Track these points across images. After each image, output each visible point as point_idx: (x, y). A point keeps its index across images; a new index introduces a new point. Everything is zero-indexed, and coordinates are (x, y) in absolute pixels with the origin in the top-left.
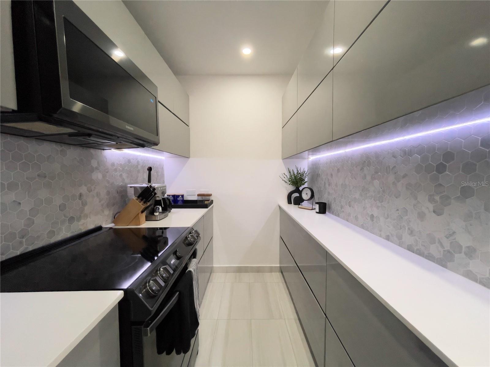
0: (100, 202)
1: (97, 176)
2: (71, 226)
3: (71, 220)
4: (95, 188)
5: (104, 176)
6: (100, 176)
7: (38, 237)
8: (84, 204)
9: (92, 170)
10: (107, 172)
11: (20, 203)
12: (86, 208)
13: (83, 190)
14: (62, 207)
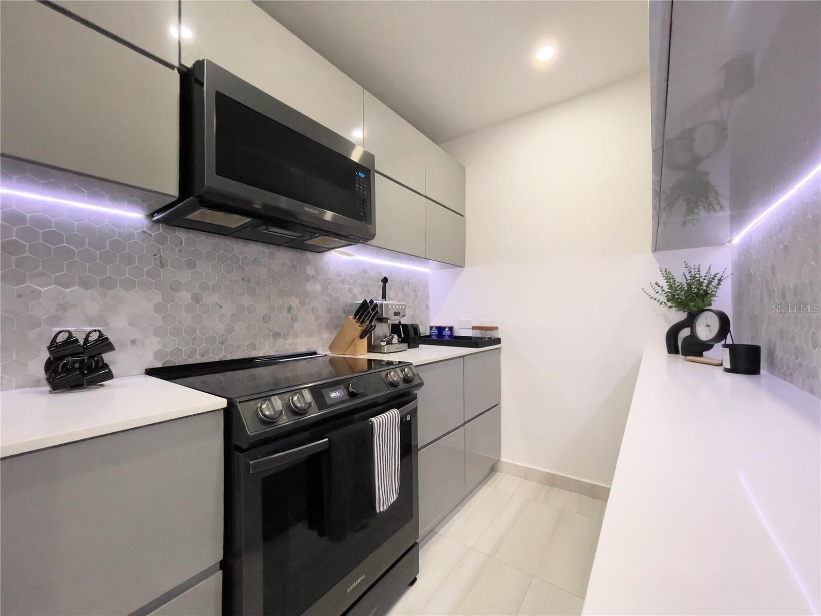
0: (316, 320)
1: (314, 287)
2: (275, 343)
3: (276, 335)
4: (310, 301)
5: (325, 288)
6: (318, 287)
7: (238, 347)
8: (294, 319)
9: (308, 278)
10: (329, 284)
11: (222, 307)
12: (296, 325)
13: (294, 302)
14: (266, 319)
